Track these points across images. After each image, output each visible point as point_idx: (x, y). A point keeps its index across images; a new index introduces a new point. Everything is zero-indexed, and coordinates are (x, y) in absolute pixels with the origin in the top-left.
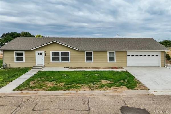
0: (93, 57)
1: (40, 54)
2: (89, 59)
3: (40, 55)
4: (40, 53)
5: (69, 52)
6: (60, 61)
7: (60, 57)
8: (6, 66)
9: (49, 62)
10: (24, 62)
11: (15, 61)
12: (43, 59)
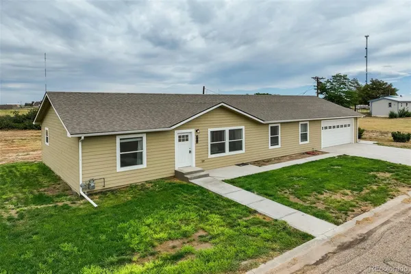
0: (279, 136)
1: (183, 138)
2: (274, 141)
3: (183, 140)
4: (183, 136)
5: (243, 127)
6: (227, 153)
7: (227, 141)
8: (94, 187)
9: (206, 158)
10: (144, 165)
11: (119, 169)
12: (190, 152)
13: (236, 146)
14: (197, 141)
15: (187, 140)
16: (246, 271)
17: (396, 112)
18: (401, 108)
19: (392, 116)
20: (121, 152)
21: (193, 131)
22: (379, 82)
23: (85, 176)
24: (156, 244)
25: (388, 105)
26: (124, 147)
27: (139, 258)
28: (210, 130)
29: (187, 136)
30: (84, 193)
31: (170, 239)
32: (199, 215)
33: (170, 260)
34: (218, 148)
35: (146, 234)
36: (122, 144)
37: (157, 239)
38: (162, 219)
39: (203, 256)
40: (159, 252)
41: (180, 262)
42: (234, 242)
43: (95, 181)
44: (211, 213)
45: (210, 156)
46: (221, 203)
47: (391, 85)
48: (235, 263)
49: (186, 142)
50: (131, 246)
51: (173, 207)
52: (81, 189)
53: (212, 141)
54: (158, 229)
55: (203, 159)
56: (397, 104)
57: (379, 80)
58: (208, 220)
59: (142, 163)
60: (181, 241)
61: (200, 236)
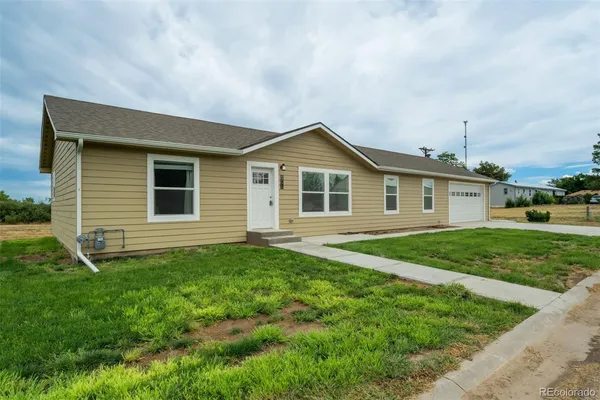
0: (398, 195)
1: (261, 178)
3: (261, 182)
4: (260, 174)
6: (327, 212)
7: (327, 193)
8: (103, 244)
9: (295, 216)
10: (196, 216)
11: (152, 217)
12: (271, 203)
13: (339, 203)
14: (282, 186)
15: (266, 182)
16: (434, 378)
17: (513, 200)
18: (518, 196)
19: (509, 205)
20: (156, 185)
21: (276, 166)
22: (490, 165)
23: (87, 223)
24: (195, 325)
25: (503, 191)
26: (162, 177)
27: (143, 354)
28: (302, 169)
29: (266, 175)
30: (86, 255)
31: (228, 317)
32: (290, 282)
33: (221, 355)
34: (313, 202)
35: (176, 309)
36: (157, 172)
37: (199, 318)
38: (216, 288)
39: (306, 345)
40: (200, 340)
41: (248, 359)
42: (375, 319)
43: (107, 235)
44: (311, 278)
45: (302, 214)
46: (329, 268)
47: (502, 170)
48: (395, 359)
49: (263, 186)
50: (134, 328)
51: (240, 273)
52: (79, 246)
53: (305, 189)
54: (206, 301)
55: (291, 217)
56: (513, 189)
57: (490, 162)
58: (307, 288)
59: (192, 212)
60: (254, 322)
61: (294, 313)
